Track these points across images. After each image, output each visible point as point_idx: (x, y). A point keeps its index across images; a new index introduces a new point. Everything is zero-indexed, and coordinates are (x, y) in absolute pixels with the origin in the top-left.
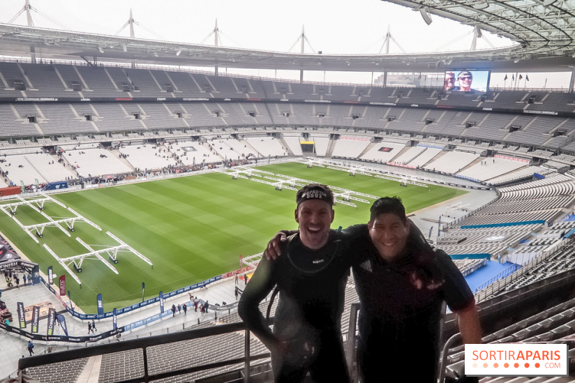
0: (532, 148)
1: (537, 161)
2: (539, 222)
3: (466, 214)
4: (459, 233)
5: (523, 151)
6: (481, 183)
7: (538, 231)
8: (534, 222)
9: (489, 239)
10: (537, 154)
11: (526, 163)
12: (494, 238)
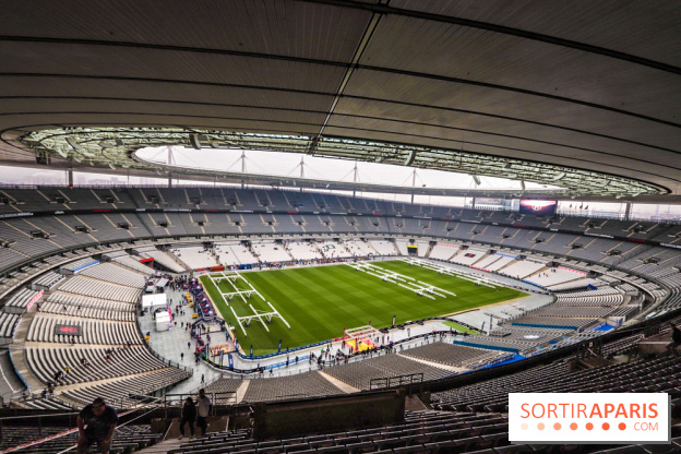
0: (590, 263)
1: (593, 274)
2: (572, 328)
3: (521, 312)
4: (508, 328)
5: (582, 265)
6: (543, 288)
7: (568, 335)
8: (569, 328)
9: (527, 337)
10: (594, 268)
11: (583, 275)
12: (531, 337)
